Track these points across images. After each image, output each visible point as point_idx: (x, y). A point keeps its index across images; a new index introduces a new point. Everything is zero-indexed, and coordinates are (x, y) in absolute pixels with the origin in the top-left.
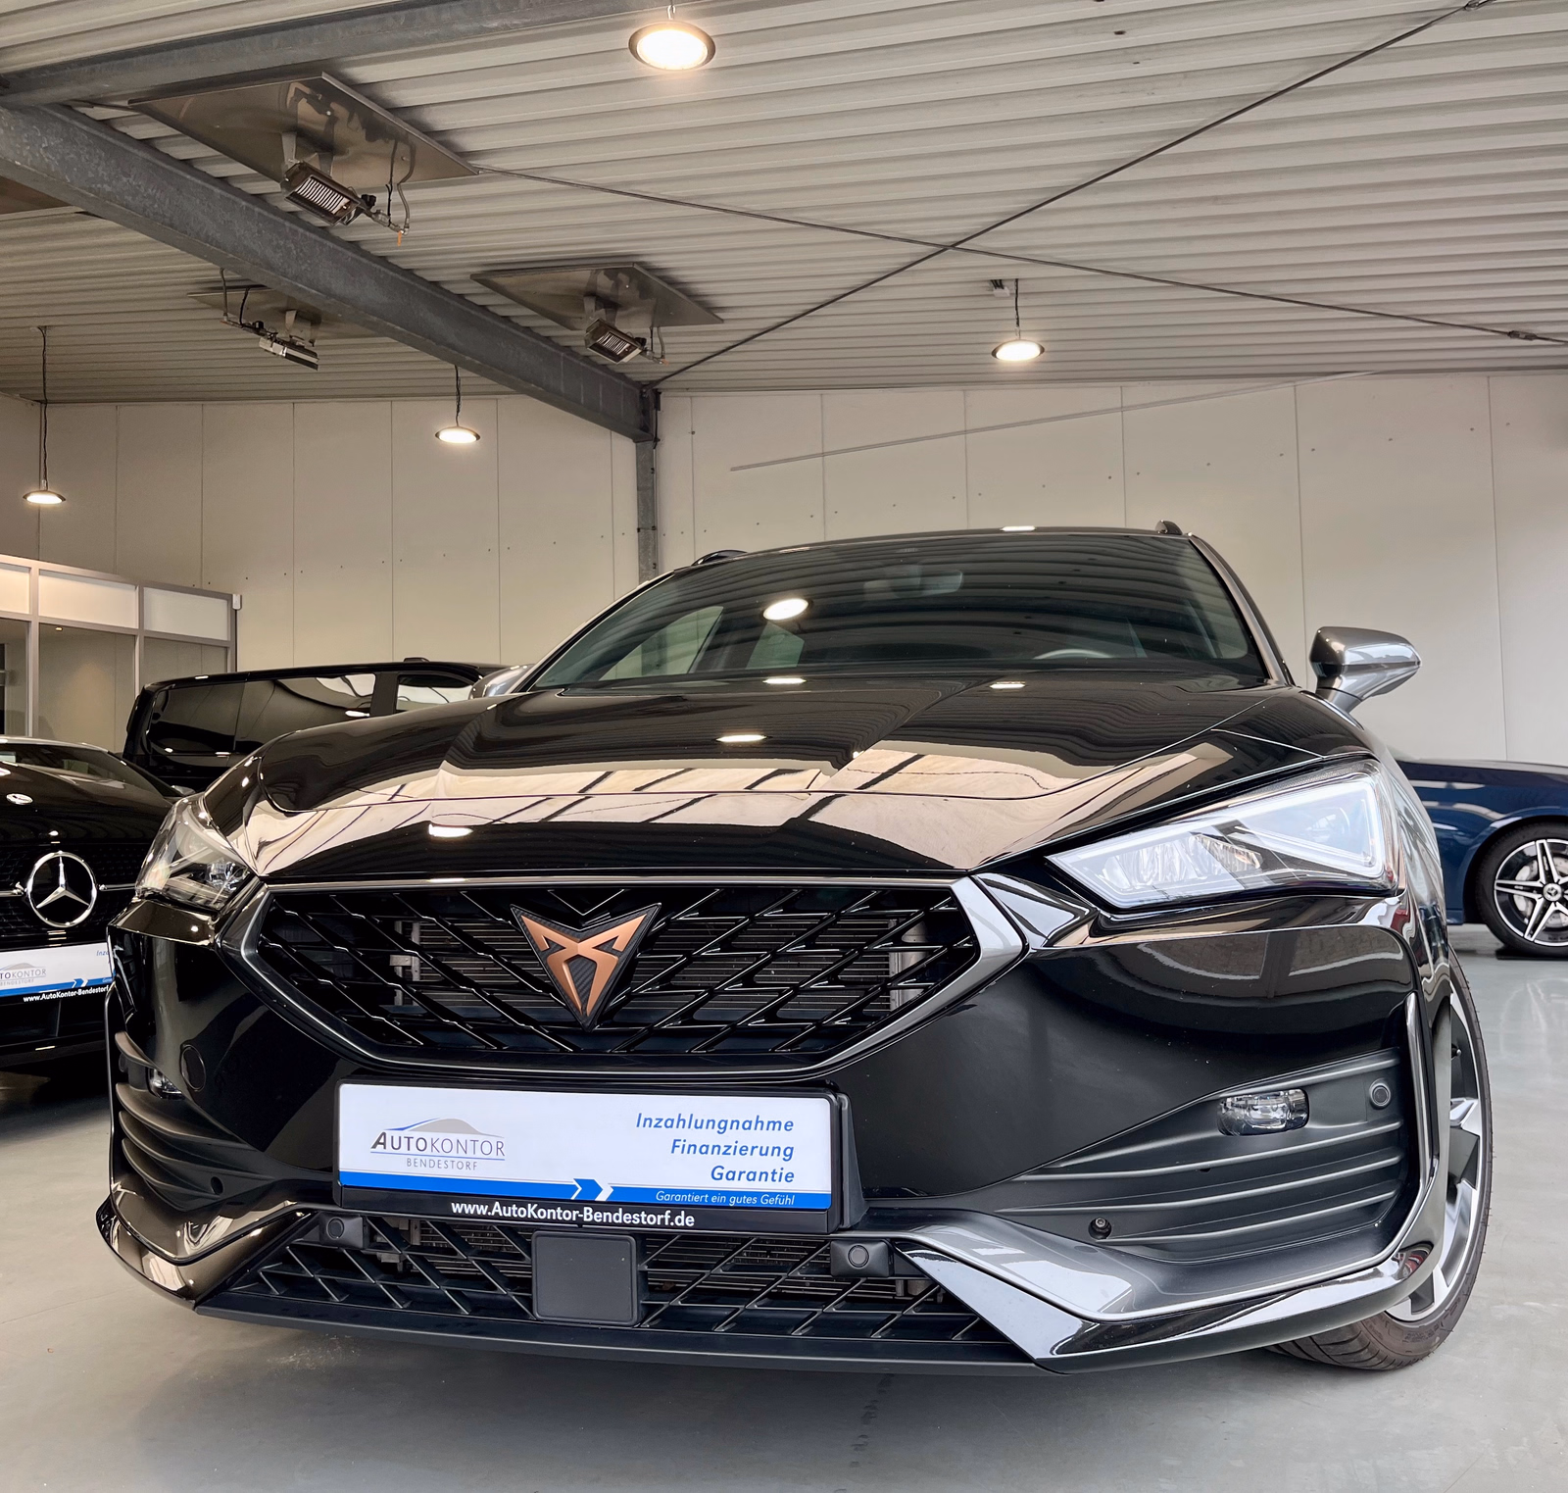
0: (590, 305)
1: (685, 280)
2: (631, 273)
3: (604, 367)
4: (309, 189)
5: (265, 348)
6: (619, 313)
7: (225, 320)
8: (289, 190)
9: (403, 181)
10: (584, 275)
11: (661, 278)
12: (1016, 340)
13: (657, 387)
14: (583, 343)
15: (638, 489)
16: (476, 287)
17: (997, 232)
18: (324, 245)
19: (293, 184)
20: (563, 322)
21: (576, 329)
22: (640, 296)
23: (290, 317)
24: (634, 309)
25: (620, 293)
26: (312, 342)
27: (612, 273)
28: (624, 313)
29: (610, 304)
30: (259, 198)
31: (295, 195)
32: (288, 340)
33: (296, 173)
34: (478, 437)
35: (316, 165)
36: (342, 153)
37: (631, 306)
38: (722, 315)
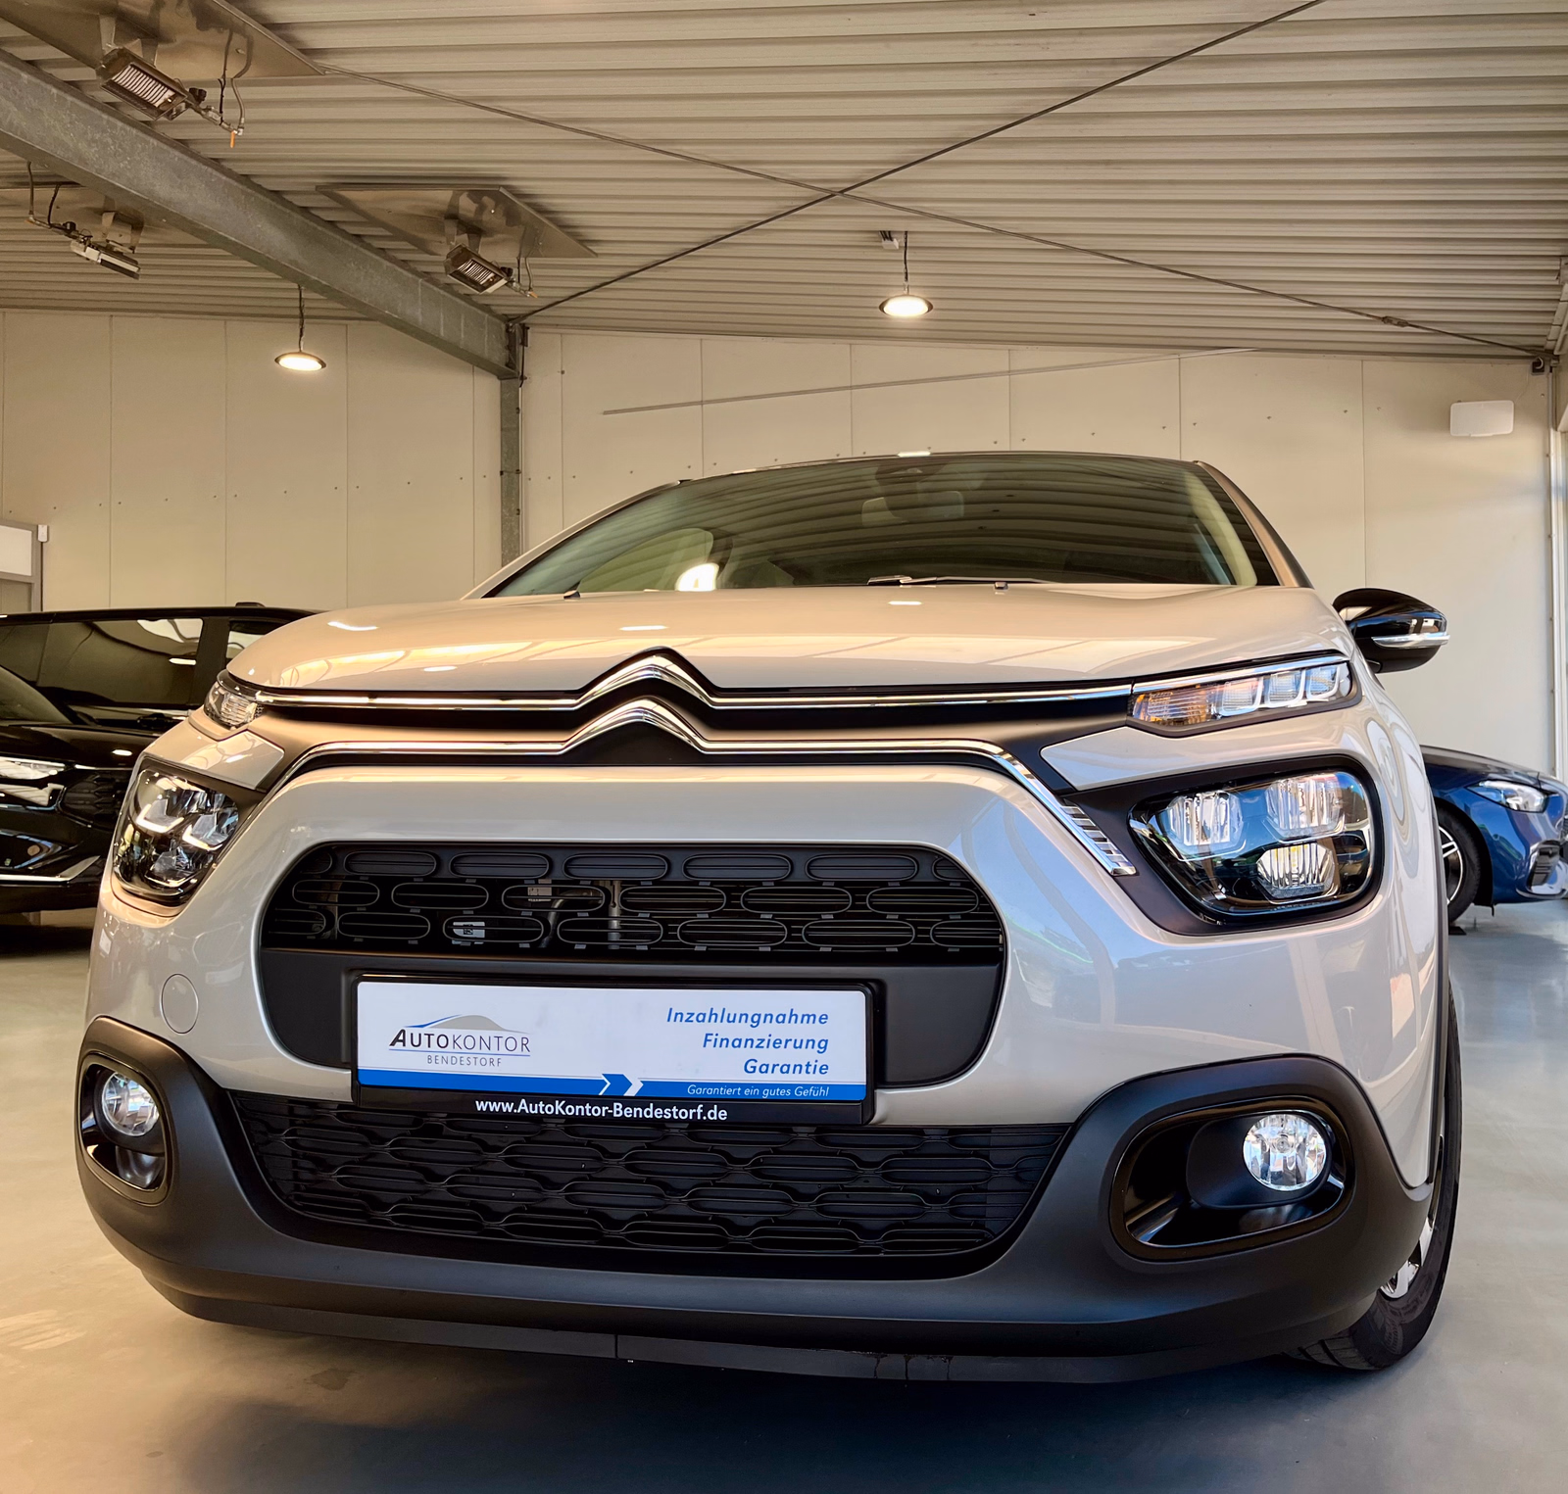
0: (451, 228)
1: (553, 209)
2: (498, 198)
3: (467, 297)
4: (127, 77)
5: (78, 252)
6: (483, 240)
7: (31, 218)
8: (105, 78)
9: (238, 76)
10: (443, 196)
11: (529, 204)
12: (904, 295)
13: (524, 321)
14: (442, 269)
15: (502, 430)
16: (321, 201)
17: (884, 181)
18: (148, 143)
19: (111, 72)
20: (421, 246)
21: (432, 253)
22: (508, 223)
23: (108, 219)
24: (499, 236)
25: (485, 217)
26: (132, 248)
27: (476, 195)
28: (490, 239)
29: (475, 230)
30: (73, 87)
31: (114, 84)
32: (104, 245)
33: (114, 60)
34: (323, 365)
35: (139, 53)
36: (168, 41)
37: (498, 232)
38: (595, 248)
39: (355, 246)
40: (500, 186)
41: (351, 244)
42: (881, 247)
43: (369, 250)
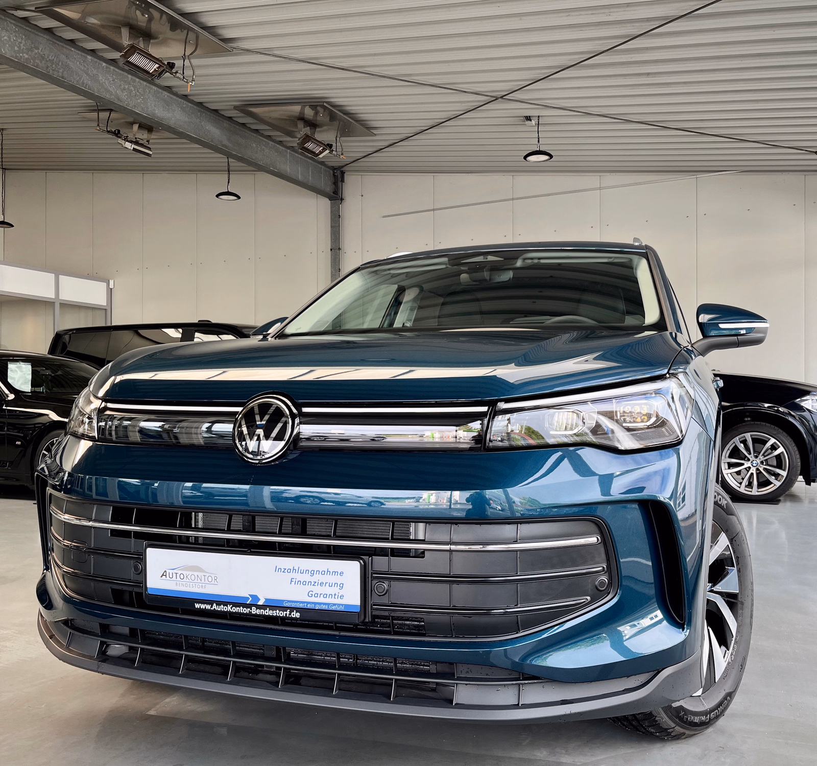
0: (301, 124)
1: (353, 112)
3: (312, 159)
4: (135, 58)
5: (121, 144)
6: (317, 129)
7: (98, 129)
9: (191, 54)
10: (296, 109)
11: (340, 111)
14: (297, 145)
16: (238, 113)
17: (525, 90)
18: (152, 88)
19: (127, 56)
20: (287, 133)
21: (293, 137)
22: (330, 121)
23: (136, 127)
24: (325, 127)
25: (318, 119)
26: (149, 141)
27: (314, 107)
28: (321, 129)
29: (312, 124)
30: (114, 62)
32: (135, 140)
34: (239, 198)
35: (141, 46)
36: (156, 38)
37: (324, 125)
38: (375, 132)
39: (255, 135)
40: (324, 102)
41: (253, 134)
42: (525, 124)
43: (262, 137)
